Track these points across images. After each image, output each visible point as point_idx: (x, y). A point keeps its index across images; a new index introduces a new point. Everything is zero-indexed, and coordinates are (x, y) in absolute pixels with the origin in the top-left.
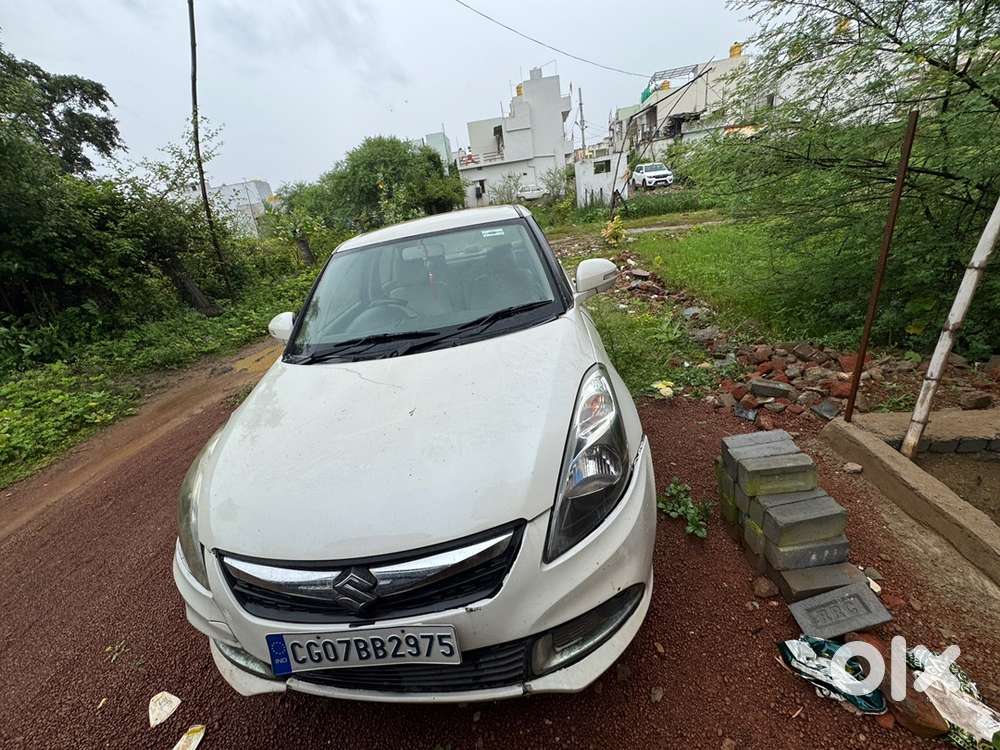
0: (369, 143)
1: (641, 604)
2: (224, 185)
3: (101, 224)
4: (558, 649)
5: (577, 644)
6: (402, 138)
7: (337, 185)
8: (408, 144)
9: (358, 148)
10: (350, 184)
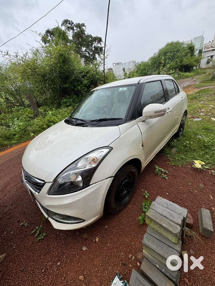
0: (168, 45)
1: (81, 223)
2: (125, 63)
3: (83, 77)
4: (57, 216)
5: (60, 218)
6: (181, 41)
7: (153, 61)
8: (182, 44)
9: (164, 47)
10: (156, 61)
